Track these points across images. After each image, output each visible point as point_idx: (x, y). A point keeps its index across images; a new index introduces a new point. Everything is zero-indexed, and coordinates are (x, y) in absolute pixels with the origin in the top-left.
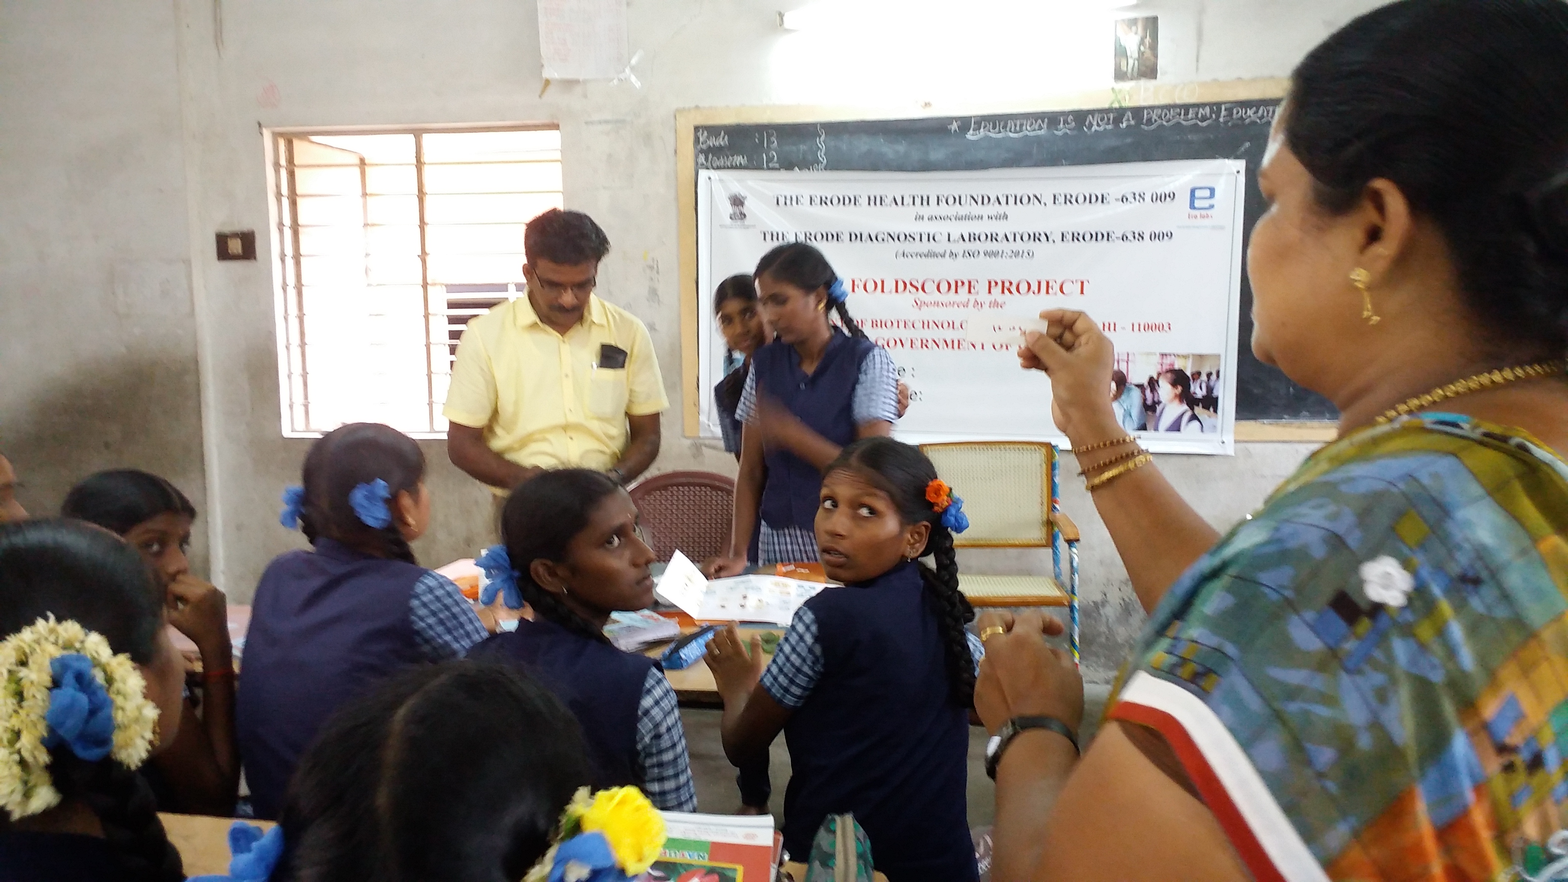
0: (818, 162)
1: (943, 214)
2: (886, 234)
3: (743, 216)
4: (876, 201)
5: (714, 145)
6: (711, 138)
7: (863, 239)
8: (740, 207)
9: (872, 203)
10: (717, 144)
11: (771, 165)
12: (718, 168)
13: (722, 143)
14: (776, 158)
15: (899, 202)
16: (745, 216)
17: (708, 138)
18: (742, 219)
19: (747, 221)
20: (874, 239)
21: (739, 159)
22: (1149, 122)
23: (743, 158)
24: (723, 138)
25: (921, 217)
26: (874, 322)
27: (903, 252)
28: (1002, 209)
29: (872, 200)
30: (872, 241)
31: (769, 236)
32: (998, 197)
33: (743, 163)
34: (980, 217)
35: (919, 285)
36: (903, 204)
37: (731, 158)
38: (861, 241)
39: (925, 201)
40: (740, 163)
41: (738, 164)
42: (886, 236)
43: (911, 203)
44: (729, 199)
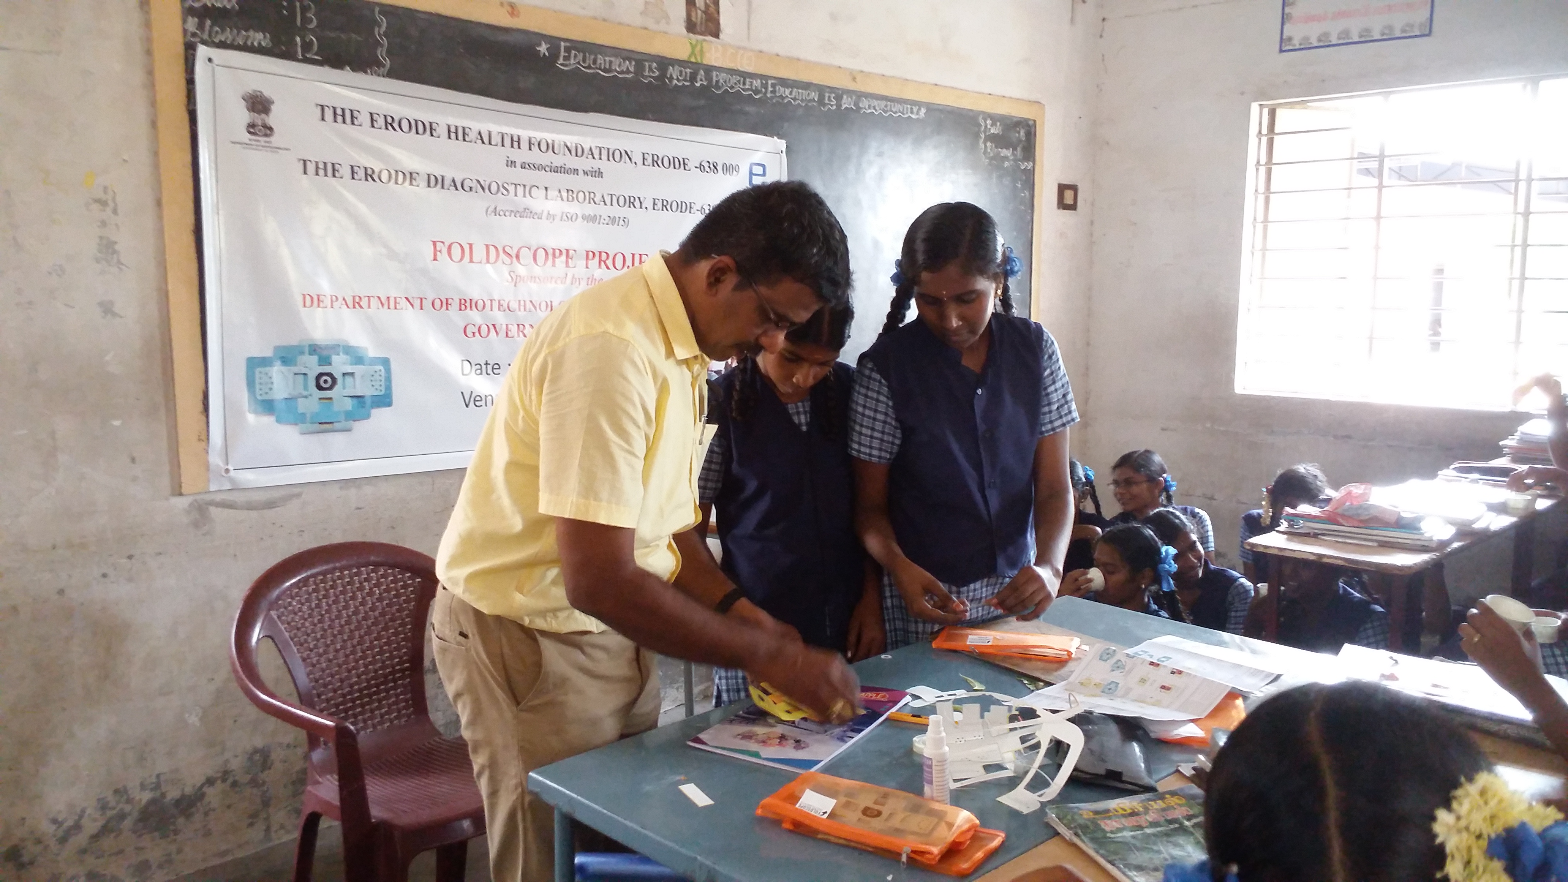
0: (380, 64)
1: (538, 162)
2: (475, 181)
3: (268, 130)
4: (456, 134)
5: (212, 4)
7: (446, 186)
8: (263, 116)
9: (453, 136)
10: (218, 4)
11: (308, 55)
12: (222, 45)
13: (228, 7)
14: (315, 47)
15: (486, 140)
16: (271, 129)
18: (266, 135)
19: (275, 140)
20: (459, 187)
21: (258, 38)
22: (717, 86)
23: (265, 37)
25: (513, 163)
26: (463, 301)
27: (496, 208)
28: (596, 164)
29: (453, 133)
30: (457, 189)
31: (311, 168)
32: (591, 149)
33: (264, 44)
34: (576, 171)
35: (513, 254)
36: (490, 144)
37: (244, 33)
38: (443, 187)
39: (516, 142)
40: (259, 44)
41: (256, 44)
42: (474, 184)
43: (500, 144)
44: (244, 99)
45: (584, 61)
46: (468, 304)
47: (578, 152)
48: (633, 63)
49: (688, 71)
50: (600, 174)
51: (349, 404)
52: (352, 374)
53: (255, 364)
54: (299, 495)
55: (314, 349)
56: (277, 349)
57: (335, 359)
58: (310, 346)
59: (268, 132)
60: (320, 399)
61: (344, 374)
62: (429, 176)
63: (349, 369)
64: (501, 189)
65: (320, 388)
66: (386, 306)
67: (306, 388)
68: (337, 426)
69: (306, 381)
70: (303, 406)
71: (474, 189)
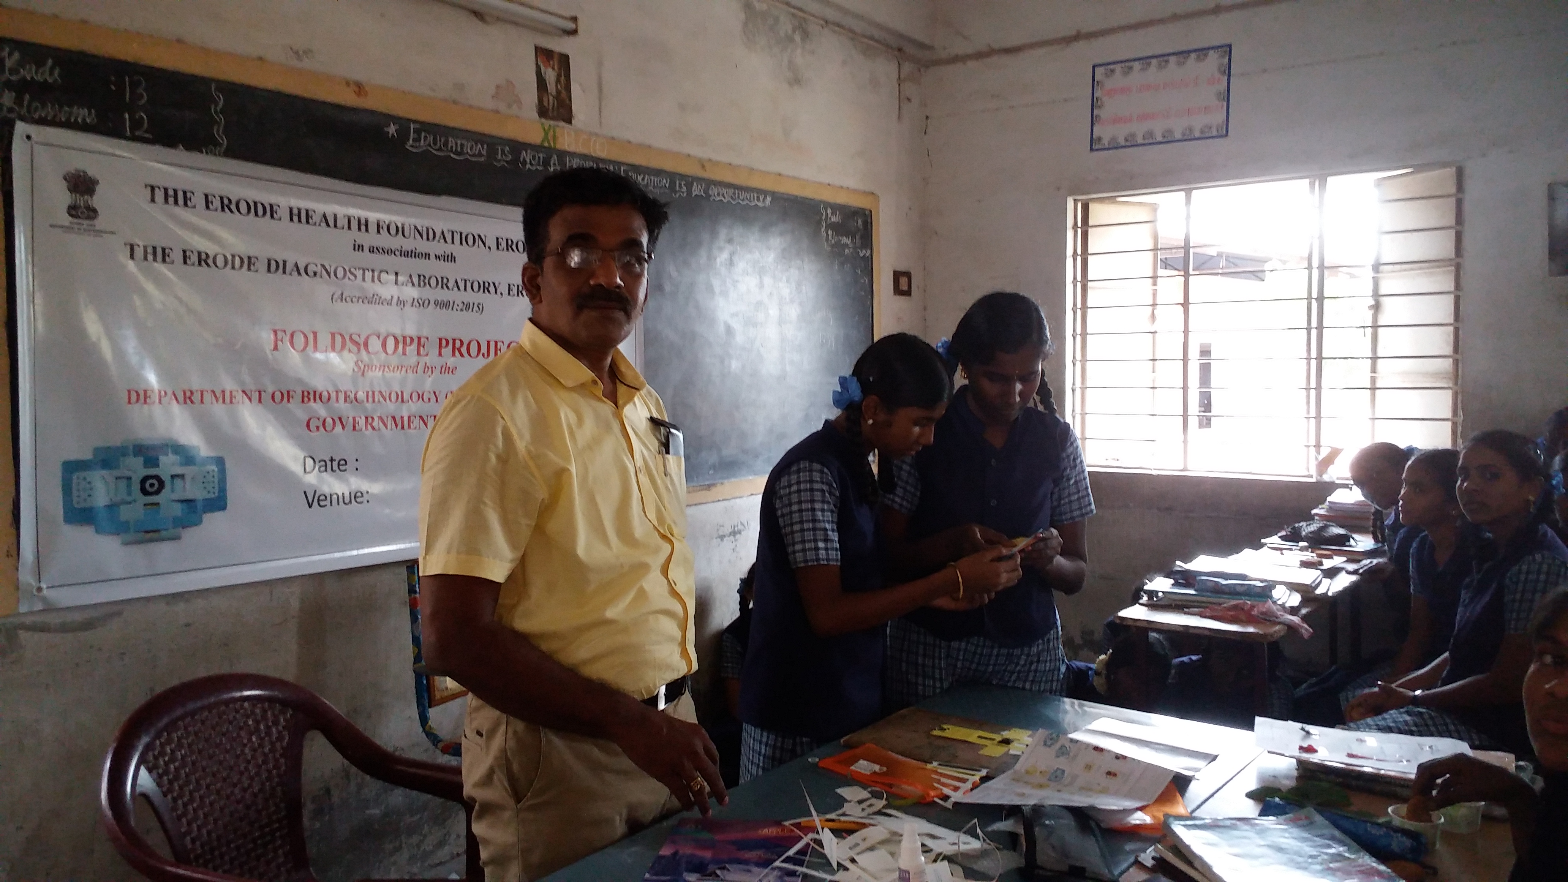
0: (216, 144)
1: (387, 246)
2: (319, 266)
3: (92, 213)
4: (299, 216)
5: (32, 78)
6: (28, 67)
7: (288, 270)
8: (87, 197)
9: (295, 218)
10: (39, 78)
11: (137, 133)
12: (42, 122)
13: (50, 80)
14: (146, 125)
15: (331, 223)
16: (95, 211)
17: (21, 64)
18: (89, 218)
19: (100, 223)
20: (302, 271)
21: (82, 114)
23: (90, 113)
24: (51, 74)
25: (361, 248)
26: (306, 394)
27: (342, 294)
28: (449, 248)
29: (295, 215)
30: (299, 274)
31: (139, 252)
32: (443, 233)
33: (88, 121)
34: (427, 256)
35: (361, 341)
36: (335, 226)
37: (66, 108)
38: (284, 272)
39: (363, 225)
40: (84, 120)
41: (80, 120)
42: (319, 269)
43: (346, 226)
44: (65, 179)
45: (435, 144)
46: (312, 397)
47: (429, 235)
48: (485, 146)
49: (541, 155)
50: (452, 258)
51: (178, 510)
52: (182, 476)
53: (71, 468)
54: (119, 614)
55: (140, 450)
56: (97, 451)
57: (163, 459)
58: (135, 446)
59: (91, 214)
60: (145, 505)
61: (173, 477)
62: (269, 261)
63: (179, 470)
64: (348, 273)
65: (144, 492)
66: (221, 400)
67: (129, 494)
68: (164, 534)
69: (129, 486)
70: (126, 513)
71: (318, 274)
